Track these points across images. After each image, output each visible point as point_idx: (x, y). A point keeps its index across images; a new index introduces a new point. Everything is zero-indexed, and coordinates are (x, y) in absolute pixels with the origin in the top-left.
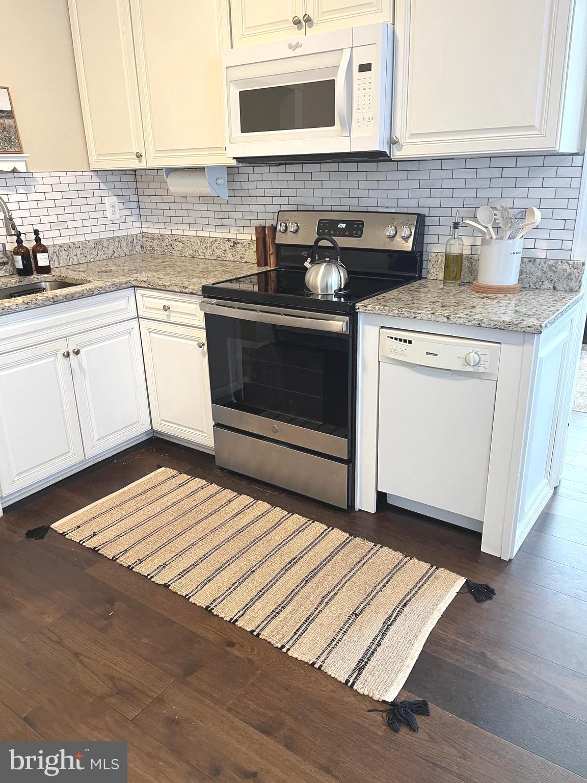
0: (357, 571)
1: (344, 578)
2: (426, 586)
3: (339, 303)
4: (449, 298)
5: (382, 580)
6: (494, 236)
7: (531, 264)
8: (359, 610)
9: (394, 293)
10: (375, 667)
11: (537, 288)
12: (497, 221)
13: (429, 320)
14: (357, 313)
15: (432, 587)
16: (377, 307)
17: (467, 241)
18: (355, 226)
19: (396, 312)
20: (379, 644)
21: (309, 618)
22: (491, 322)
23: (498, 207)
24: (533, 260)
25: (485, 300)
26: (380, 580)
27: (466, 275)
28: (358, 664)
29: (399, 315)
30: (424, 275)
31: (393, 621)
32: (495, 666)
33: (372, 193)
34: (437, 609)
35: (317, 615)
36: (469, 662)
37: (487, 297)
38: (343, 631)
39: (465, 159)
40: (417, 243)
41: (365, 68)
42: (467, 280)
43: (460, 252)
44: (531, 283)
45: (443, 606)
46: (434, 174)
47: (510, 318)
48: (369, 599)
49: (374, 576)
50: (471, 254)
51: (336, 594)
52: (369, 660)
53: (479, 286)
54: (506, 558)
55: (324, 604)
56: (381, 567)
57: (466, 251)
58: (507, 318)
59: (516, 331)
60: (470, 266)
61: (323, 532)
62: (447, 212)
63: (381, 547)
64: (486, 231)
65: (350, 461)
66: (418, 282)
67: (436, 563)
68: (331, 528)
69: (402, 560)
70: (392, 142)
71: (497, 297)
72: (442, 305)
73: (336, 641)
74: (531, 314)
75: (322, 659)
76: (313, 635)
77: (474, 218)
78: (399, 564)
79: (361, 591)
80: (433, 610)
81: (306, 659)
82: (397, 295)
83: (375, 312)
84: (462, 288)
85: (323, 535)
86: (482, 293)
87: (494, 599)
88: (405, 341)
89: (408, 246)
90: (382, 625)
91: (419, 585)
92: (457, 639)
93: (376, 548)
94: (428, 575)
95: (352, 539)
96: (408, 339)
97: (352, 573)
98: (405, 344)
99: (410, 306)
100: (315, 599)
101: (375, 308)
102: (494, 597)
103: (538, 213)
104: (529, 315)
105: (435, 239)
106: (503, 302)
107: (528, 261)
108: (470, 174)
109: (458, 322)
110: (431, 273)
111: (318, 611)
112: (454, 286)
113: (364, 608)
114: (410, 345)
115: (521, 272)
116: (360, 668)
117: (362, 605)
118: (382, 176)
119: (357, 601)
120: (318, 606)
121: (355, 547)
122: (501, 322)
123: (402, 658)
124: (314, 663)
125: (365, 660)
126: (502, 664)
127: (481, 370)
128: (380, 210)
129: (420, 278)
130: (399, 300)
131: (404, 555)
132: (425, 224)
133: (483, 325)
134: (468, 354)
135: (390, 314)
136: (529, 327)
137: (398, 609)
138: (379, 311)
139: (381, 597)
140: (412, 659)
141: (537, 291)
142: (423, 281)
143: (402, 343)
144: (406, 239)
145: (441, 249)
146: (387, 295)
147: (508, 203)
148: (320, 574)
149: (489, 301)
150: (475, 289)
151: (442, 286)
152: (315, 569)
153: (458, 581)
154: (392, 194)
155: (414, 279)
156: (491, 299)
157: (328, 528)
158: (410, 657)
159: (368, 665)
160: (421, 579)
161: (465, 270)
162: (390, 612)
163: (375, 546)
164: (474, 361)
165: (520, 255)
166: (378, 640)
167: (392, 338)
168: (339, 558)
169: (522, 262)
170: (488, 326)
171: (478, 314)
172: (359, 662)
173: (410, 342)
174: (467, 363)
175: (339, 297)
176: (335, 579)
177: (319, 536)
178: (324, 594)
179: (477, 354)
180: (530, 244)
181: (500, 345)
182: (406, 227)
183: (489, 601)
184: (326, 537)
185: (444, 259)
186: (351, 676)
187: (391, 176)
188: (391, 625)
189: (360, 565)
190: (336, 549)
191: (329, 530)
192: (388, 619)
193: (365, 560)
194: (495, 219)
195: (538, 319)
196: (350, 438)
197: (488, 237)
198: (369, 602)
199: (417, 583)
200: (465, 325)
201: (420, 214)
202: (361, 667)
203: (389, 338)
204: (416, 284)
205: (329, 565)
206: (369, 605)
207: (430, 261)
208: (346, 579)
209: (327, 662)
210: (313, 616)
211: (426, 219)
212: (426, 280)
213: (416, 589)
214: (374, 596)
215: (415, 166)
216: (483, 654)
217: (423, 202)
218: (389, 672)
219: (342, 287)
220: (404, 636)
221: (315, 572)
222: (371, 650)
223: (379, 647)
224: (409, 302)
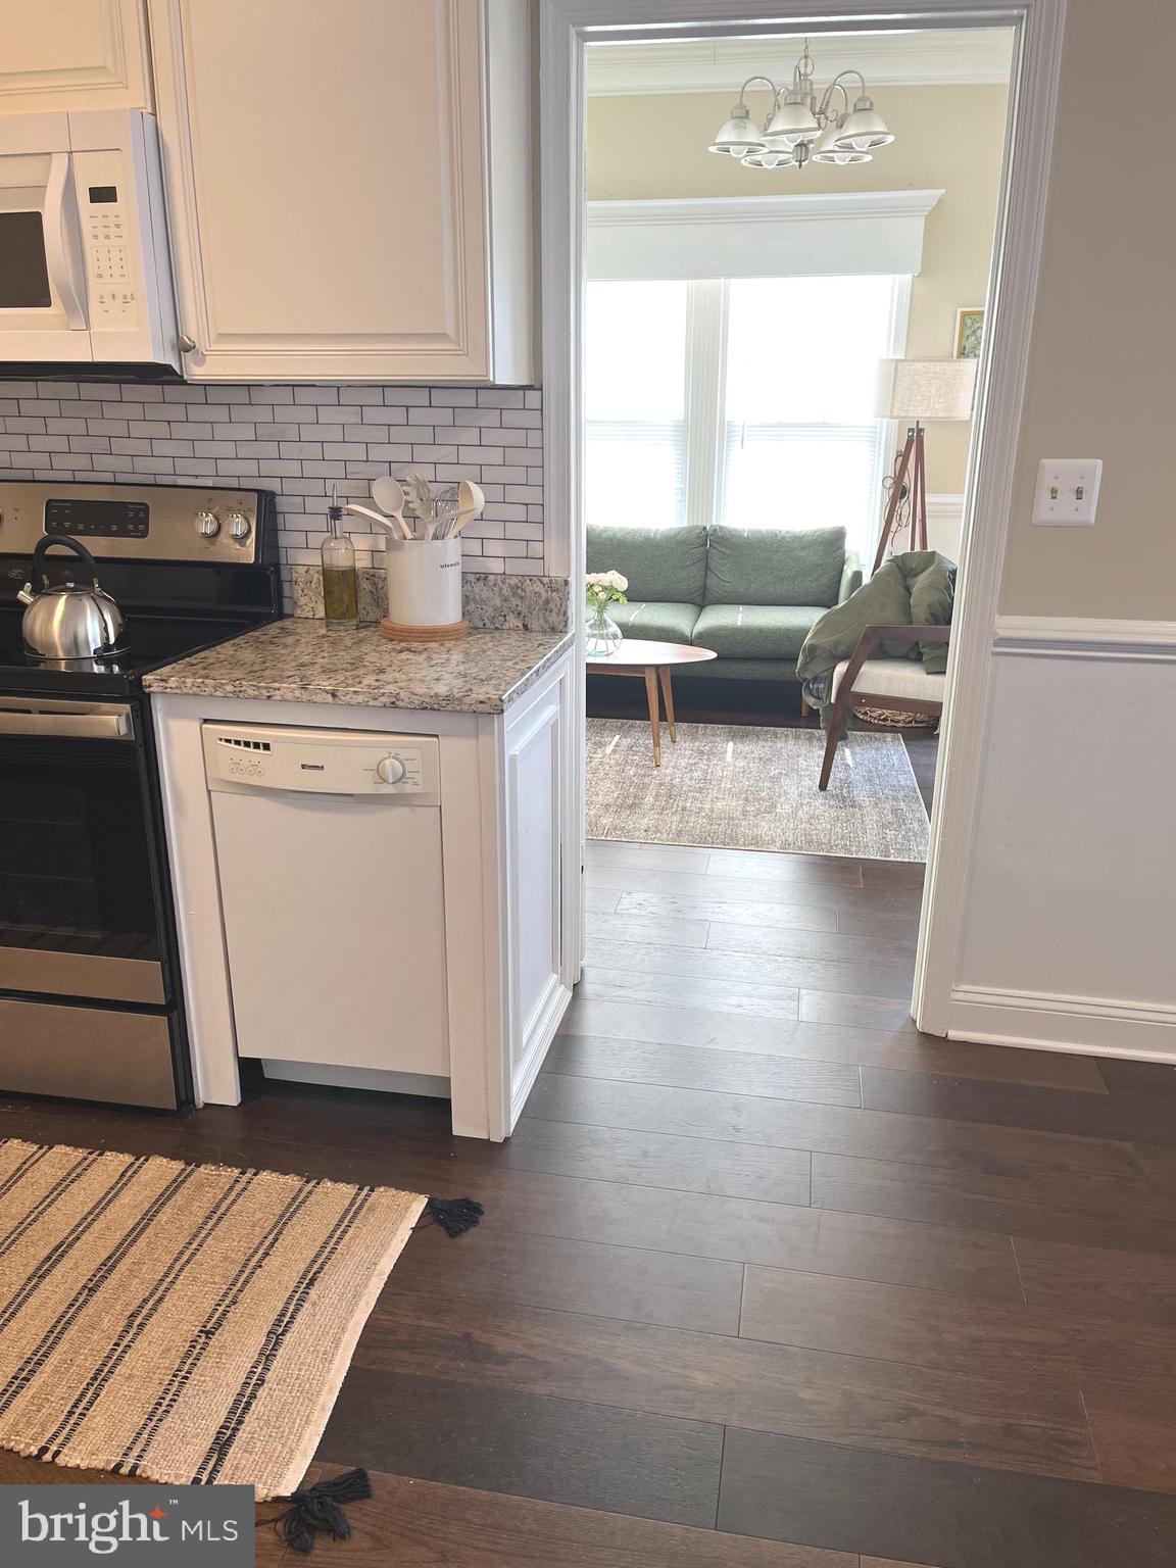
0: (206, 1237)
1: (176, 1260)
2: (351, 1231)
3: (109, 676)
4: (337, 655)
5: (261, 1243)
6: (409, 535)
7: (481, 584)
8: (213, 1320)
9: (226, 650)
10: (254, 1433)
11: (497, 628)
12: (410, 505)
13: (298, 701)
14: (149, 695)
15: (364, 1231)
16: (189, 681)
17: (361, 543)
18: (131, 514)
19: (229, 688)
20: (261, 1381)
21: (100, 1370)
22: (414, 697)
23: (408, 479)
24: (483, 577)
25: (404, 656)
26: (257, 1242)
27: (369, 608)
28: (217, 1438)
29: (237, 695)
30: (287, 609)
31: (288, 1323)
32: (490, 1354)
33: (161, 448)
34: (376, 1272)
35: (119, 1359)
36: (441, 1363)
37: (408, 650)
38: (181, 1377)
39: (338, 387)
40: (263, 548)
41: (103, 194)
42: (372, 617)
43: (350, 564)
44: (485, 619)
45: (387, 1265)
46: (282, 414)
47: (447, 688)
48: (235, 1289)
49: (244, 1239)
50: (373, 568)
51: (161, 1299)
52: (240, 1422)
53: (393, 629)
54: (498, 1138)
55: (133, 1331)
56: (259, 1215)
57: (363, 562)
58: (441, 689)
59: (459, 712)
60: (374, 591)
61: (126, 1171)
62: (317, 487)
63: (255, 1174)
64: (389, 524)
65: (173, 1006)
66: (276, 624)
67: (368, 1180)
68: (143, 1158)
69: (300, 1191)
70: (183, 348)
71: (426, 649)
72: (321, 670)
73: (166, 1403)
74: (484, 678)
75: (136, 1452)
76: (112, 1406)
77: (368, 500)
78: (294, 1199)
79: (217, 1280)
80: (368, 1278)
81: (98, 1462)
82: (232, 653)
83: (185, 690)
84: (363, 633)
85: (125, 1178)
86: (401, 641)
87: (481, 1222)
88: (257, 746)
89: (248, 553)
90: (264, 1339)
91: (338, 1233)
92: (417, 1322)
93: (245, 1178)
94: (354, 1209)
95: (192, 1171)
96: (262, 741)
97: (194, 1246)
98: (257, 751)
99: (258, 674)
100: (112, 1324)
101: (184, 682)
102: (482, 1218)
103: (478, 493)
104: (482, 680)
105: (299, 539)
106: (435, 656)
107: (474, 580)
108: (349, 416)
109: (353, 702)
110: (300, 606)
111: (120, 1349)
112: (346, 631)
113: (224, 1313)
114: (266, 752)
115: (466, 600)
116: (221, 1446)
117: (221, 1309)
118: (177, 412)
119: (208, 1304)
120: (121, 1337)
121: (200, 1186)
122: (431, 697)
123: (309, 1396)
124: (119, 1466)
125: (232, 1426)
126: (502, 1345)
127: (409, 788)
128: (181, 481)
129: (281, 616)
130: (234, 664)
131: (305, 1179)
132: (278, 510)
133: (400, 703)
134: (379, 764)
135: (218, 693)
136: (481, 702)
137: (297, 1296)
138: (195, 689)
139: (260, 1281)
140: (330, 1390)
141: (497, 634)
142: (287, 623)
143: (251, 749)
144: (241, 539)
145: (314, 559)
146: (210, 655)
147: (426, 473)
148: (123, 1266)
149: (410, 656)
150: (386, 635)
151: (323, 631)
152: (110, 1257)
153: (414, 1204)
154: (202, 449)
155: (267, 619)
156: (415, 652)
157: (137, 1159)
158: (327, 1387)
159: (240, 1434)
160: (341, 1220)
161: (365, 599)
162: (280, 1306)
163: (243, 1173)
164: (395, 773)
165: (458, 569)
166: (257, 1374)
167: (229, 741)
168: (165, 1219)
169: (465, 581)
170: (409, 706)
171: (389, 684)
172: (219, 1433)
173: (267, 747)
174: (381, 778)
175: (108, 663)
176: (156, 1268)
177: (117, 1183)
178: (132, 1308)
179: (397, 759)
180: (474, 547)
181: (435, 739)
182: (237, 517)
183: (472, 1231)
184: (134, 1179)
185: (321, 578)
186: (202, 1468)
187: (195, 413)
188: (282, 1334)
189: (211, 1223)
190: (158, 1200)
191: (138, 1163)
192: (277, 1323)
193: (222, 1210)
194: (407, 502)
195: (497, 687)
196: (165, 958)
197: (396, 536)
198: (235, 1297)
199: (334, 1231)
200: (368, 706)
201: (263, 491)
202: (225, 1444)
203: (223, 743)
204: (273, 629)
205: (142, 1242)
206: (235, 1303)
207: (296, 582)
208: (182, 1261)
209: (149, 1455)
210: (110, 1365)
211: (277, 499)
212: (293, 619)
213: (331, 1245)
214: (246, 1282)
215: (241, 396)
216: (468, 1336)
217: (267, 467)
218: (285, 1434)
219: (112, 640)
220: (312, 1349)
221: (108, 1266)
222: (245, 1400)
223: (262, 1389)
224: (256, 668)
